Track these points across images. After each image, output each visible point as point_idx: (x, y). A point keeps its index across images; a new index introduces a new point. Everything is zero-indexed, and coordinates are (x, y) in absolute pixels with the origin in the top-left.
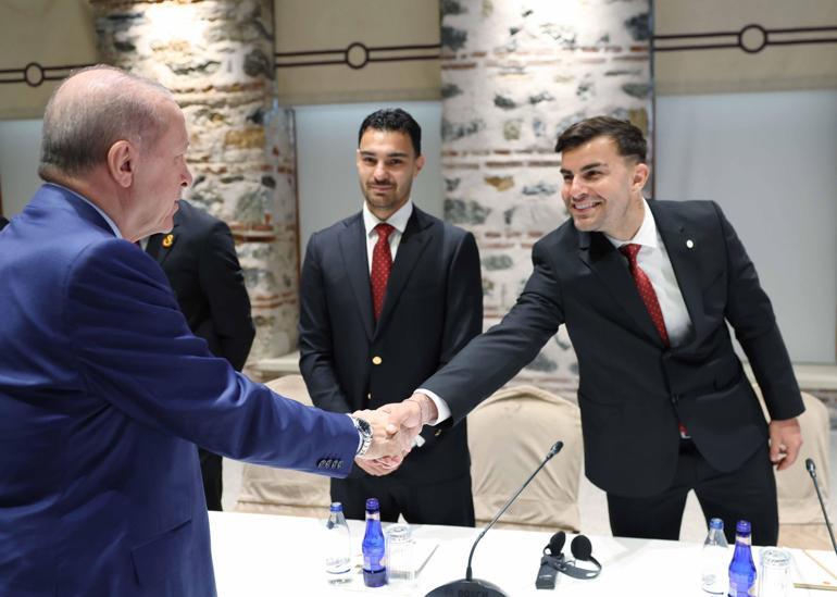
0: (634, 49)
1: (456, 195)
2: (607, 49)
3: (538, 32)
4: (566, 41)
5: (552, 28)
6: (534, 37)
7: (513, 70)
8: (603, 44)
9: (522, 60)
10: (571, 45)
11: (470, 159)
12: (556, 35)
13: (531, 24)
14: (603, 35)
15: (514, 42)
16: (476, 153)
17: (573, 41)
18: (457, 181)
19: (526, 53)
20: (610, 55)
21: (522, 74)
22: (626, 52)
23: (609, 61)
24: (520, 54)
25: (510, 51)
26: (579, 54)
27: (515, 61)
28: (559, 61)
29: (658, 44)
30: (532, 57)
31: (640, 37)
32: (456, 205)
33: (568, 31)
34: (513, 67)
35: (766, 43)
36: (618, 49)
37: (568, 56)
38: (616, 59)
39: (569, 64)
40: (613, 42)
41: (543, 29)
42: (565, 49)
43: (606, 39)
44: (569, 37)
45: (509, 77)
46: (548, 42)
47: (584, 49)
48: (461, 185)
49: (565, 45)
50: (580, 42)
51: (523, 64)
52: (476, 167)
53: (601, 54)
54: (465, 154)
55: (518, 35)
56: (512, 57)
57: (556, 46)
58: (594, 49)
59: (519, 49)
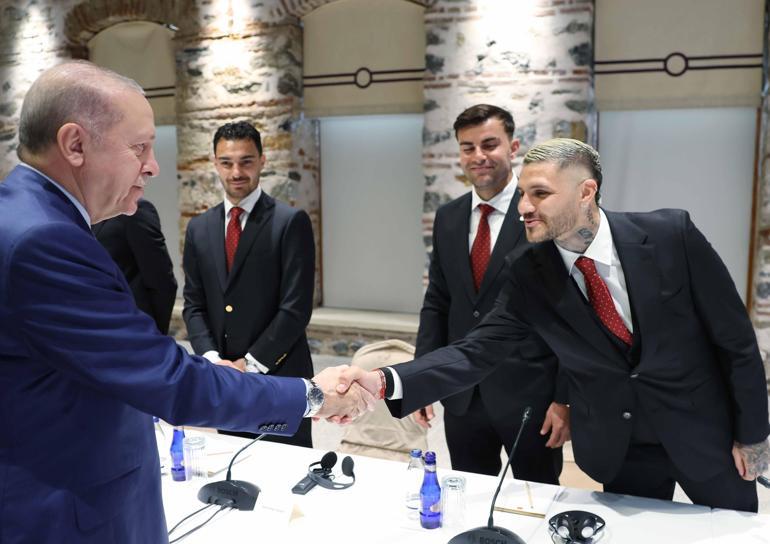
0: (576, 72)
1: (433, 188)
2: (554, 72)
3: (499, 58)
4: (521, 65)
5: (511, 55)
6: (496, 62)
7: (480, 89)
8: (550, 68)
9: (486, 81)
10: (526, 69)
11: (444, 160)
12: (513, 61)
13: (494, 52)
14: (551, 60)
15: (481, 66)
16: (449, 155)
17: (527, 66)
18: (434, 178)
19: (490, 75)
20: (556, 77)
21: (487, 92)
22: (569, 75)
23: (555, 81)
24: (485, 76)
25: (477, 74)
26: (532, 76)
27: (481, 82)
28: (516, 81)
29: (598, 68)
30: (494, 79)
31: (581, 63)
32: (433, 197)
33: (523, 58)
34: (480, 87)
35: (687, 68)
36: (563, 72)
37: (523, 78)
38: (560, 80)
39: (523, 85)
40: (559, 66)
41: (504, 56)
42: (520, 72)
43: (553, 64)
44: (524, 62)
45: (477, 94)
46: (508, 66)
47: (536, 72)
48: (437, 181)
49: (521, 69)
50: (533, 66)
51: (487, 84)
52: (448, 166)
53: (549, 76)
54: (440, 156)
55: (484, 61)
56: (479, 78)
57: (513, 69)
58: (544, 72)
59: (484, 73)
